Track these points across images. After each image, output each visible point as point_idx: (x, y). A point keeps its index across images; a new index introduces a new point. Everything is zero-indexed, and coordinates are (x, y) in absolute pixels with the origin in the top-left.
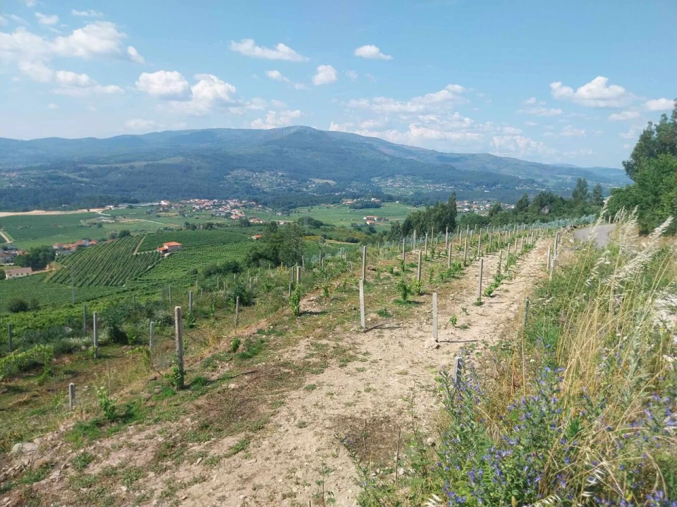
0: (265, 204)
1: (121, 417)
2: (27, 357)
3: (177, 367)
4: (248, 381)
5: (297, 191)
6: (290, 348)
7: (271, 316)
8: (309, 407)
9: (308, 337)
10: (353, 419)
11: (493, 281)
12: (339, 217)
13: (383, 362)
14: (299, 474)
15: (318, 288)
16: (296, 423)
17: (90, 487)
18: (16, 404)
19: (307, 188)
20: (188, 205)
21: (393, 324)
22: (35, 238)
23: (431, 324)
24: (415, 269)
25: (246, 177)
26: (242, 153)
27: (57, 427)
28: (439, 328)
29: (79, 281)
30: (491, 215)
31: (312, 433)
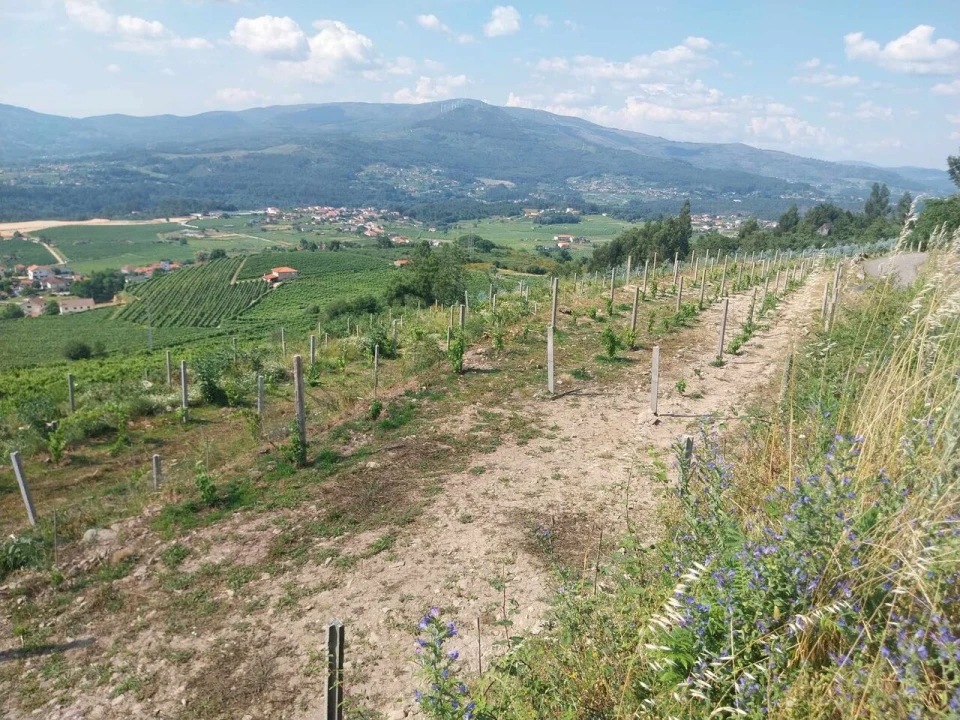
0: (413, 215)
1: (224, 501)
2: (94, 418)
3: (297, 437)
4: (394, 459)
5: (458, 197)
6: (451, 417)
7: (424, 372)
8: (476, 496)
9: (474, 403)
10: (535, 513)
11: (740, 332)
12: (517, 235)
13: (578, 440)
14: (462, 583)
15: (487, 337)
16: (459, 516)
17: (186, 588)
18: (84, 480)
19: (473, 192)
20: (305, 215)
21: (594, 390)
22: (97, 258)
23: (649, 391)
24: (627, 313)
25: (386, 175)
26: (380, 139)
27: (141, 511)
28: (659, 396)
29: (158, 318)
30: (742, 236)
31: (479, 531)
